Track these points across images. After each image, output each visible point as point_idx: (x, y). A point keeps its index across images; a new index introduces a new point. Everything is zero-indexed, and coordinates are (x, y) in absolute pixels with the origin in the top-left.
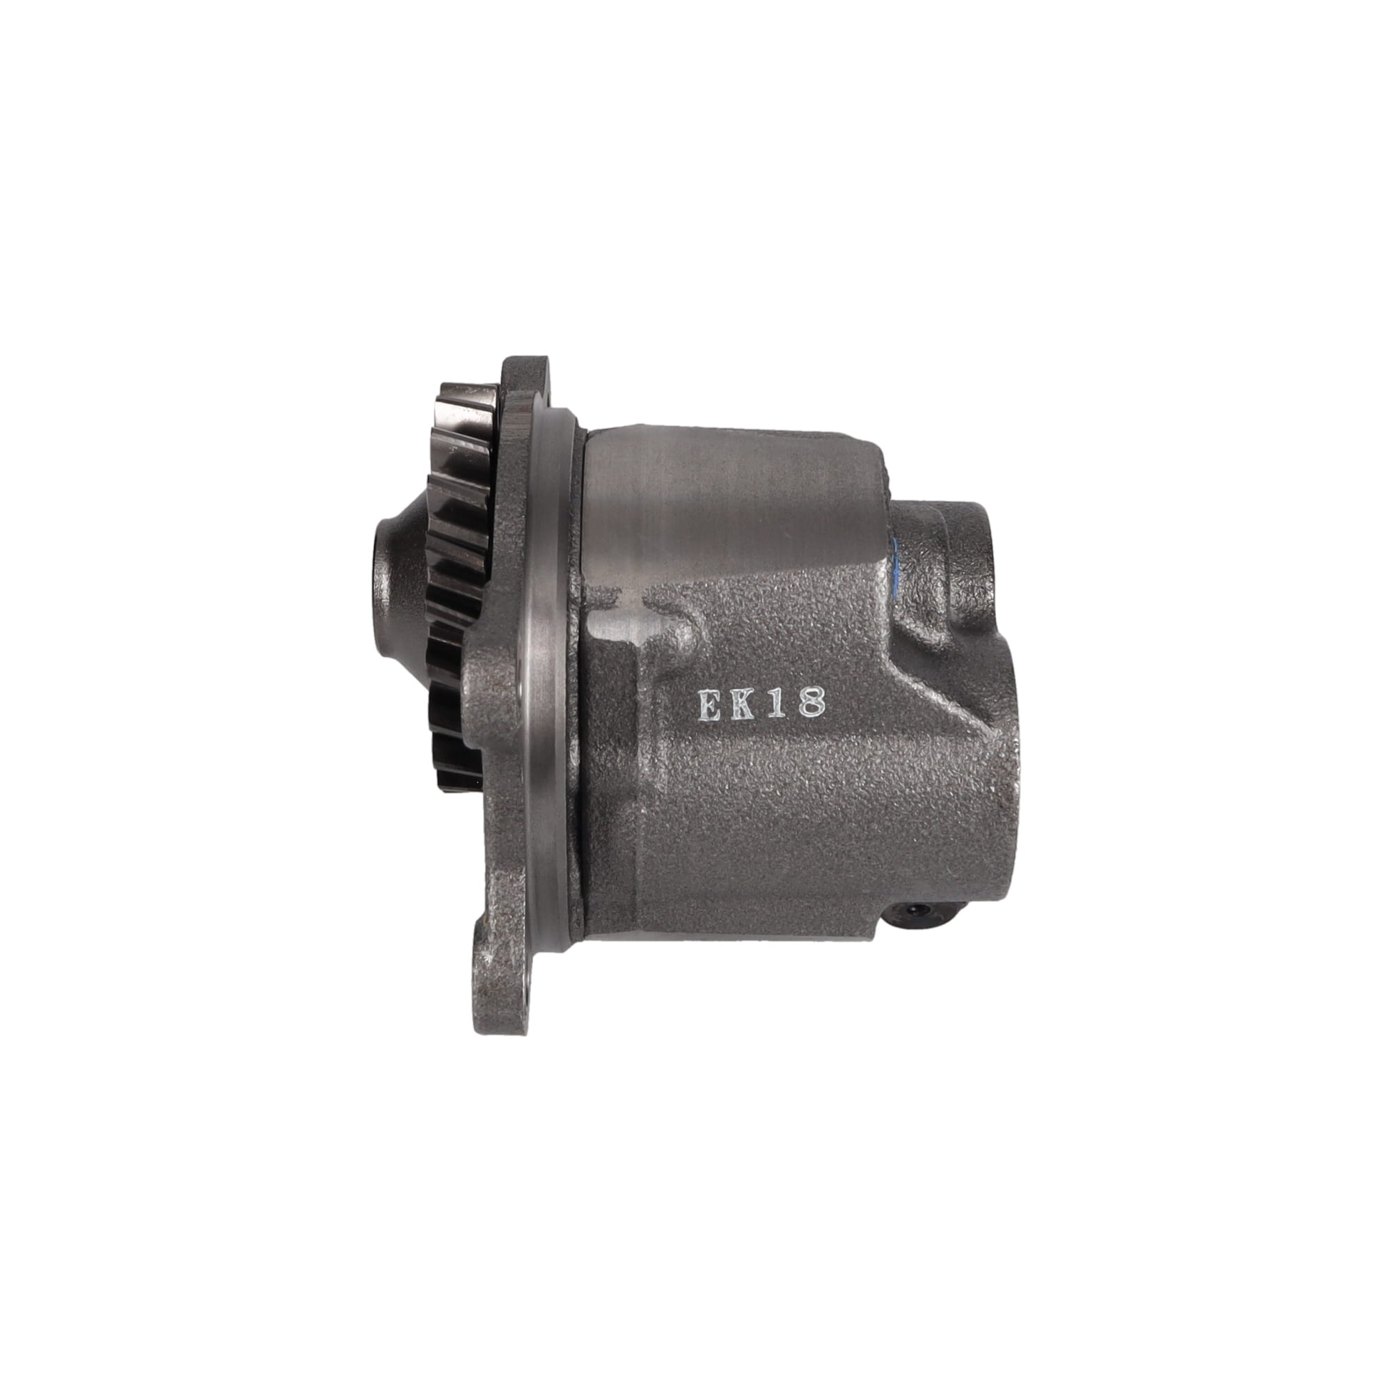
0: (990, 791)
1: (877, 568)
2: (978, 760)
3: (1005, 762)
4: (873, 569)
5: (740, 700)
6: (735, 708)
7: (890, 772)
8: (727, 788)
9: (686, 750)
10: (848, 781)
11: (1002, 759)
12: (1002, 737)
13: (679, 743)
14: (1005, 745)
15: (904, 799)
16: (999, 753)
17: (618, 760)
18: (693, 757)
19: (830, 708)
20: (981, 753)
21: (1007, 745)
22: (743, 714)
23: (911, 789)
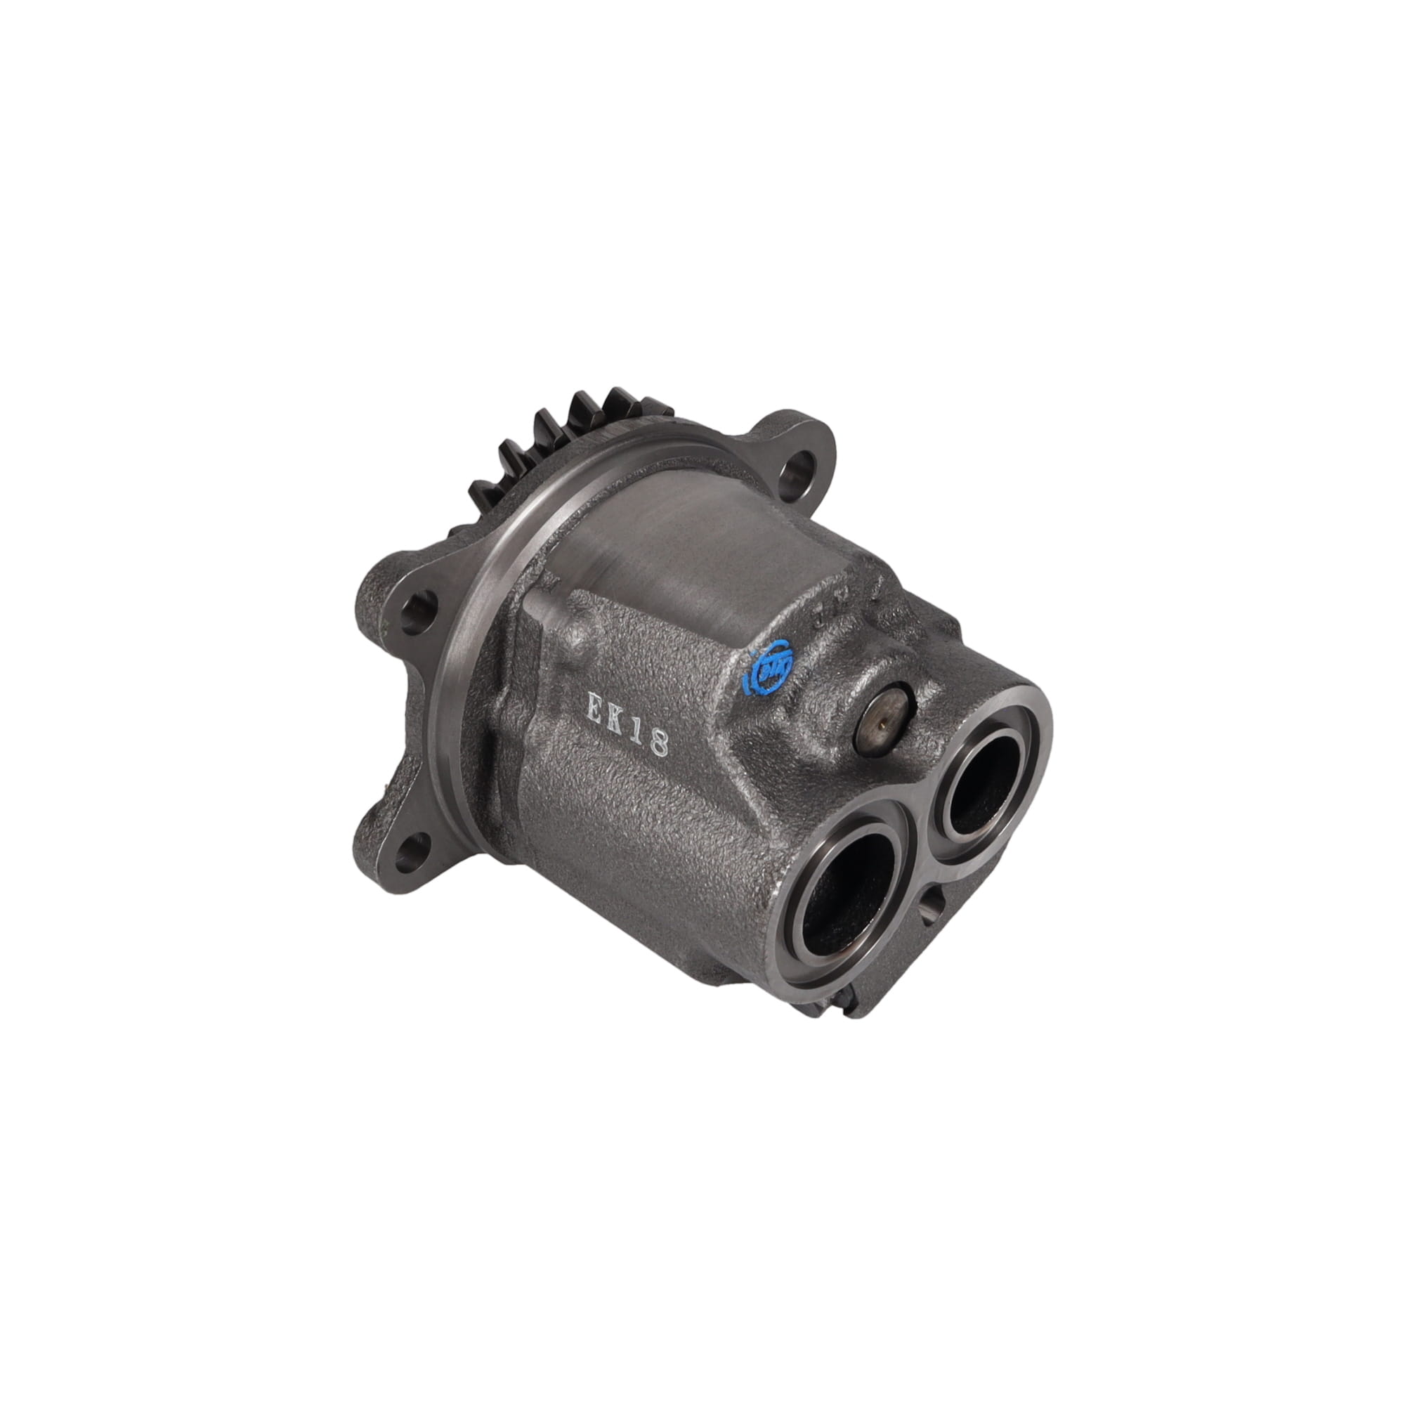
0: (754, 889)
1: (732, 653)
2: (757, 858)
3: (775, 872)
4: (730, 652)
5: (614, 715)
6: (610, 719)
7: (693, 832)
8: (584, 780)
9: (573, 736)
10: (662, 823)
11: (774, 867)
12: (785, 850)
13: (571, 729)
14: (783, 857)
15: (694, 859)
16: (775, 861)
17: (520, 717)
18: (574, 744)
19: (671, 755)
20: (762, 854)
21: (784, 858)
22: (615, 728)
23: (701, 855)
